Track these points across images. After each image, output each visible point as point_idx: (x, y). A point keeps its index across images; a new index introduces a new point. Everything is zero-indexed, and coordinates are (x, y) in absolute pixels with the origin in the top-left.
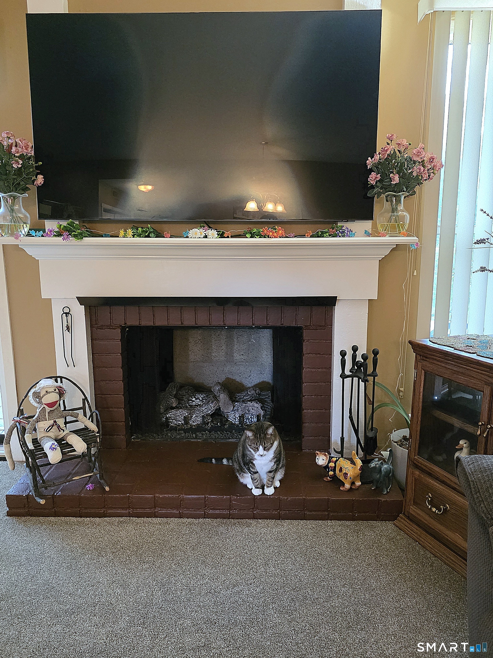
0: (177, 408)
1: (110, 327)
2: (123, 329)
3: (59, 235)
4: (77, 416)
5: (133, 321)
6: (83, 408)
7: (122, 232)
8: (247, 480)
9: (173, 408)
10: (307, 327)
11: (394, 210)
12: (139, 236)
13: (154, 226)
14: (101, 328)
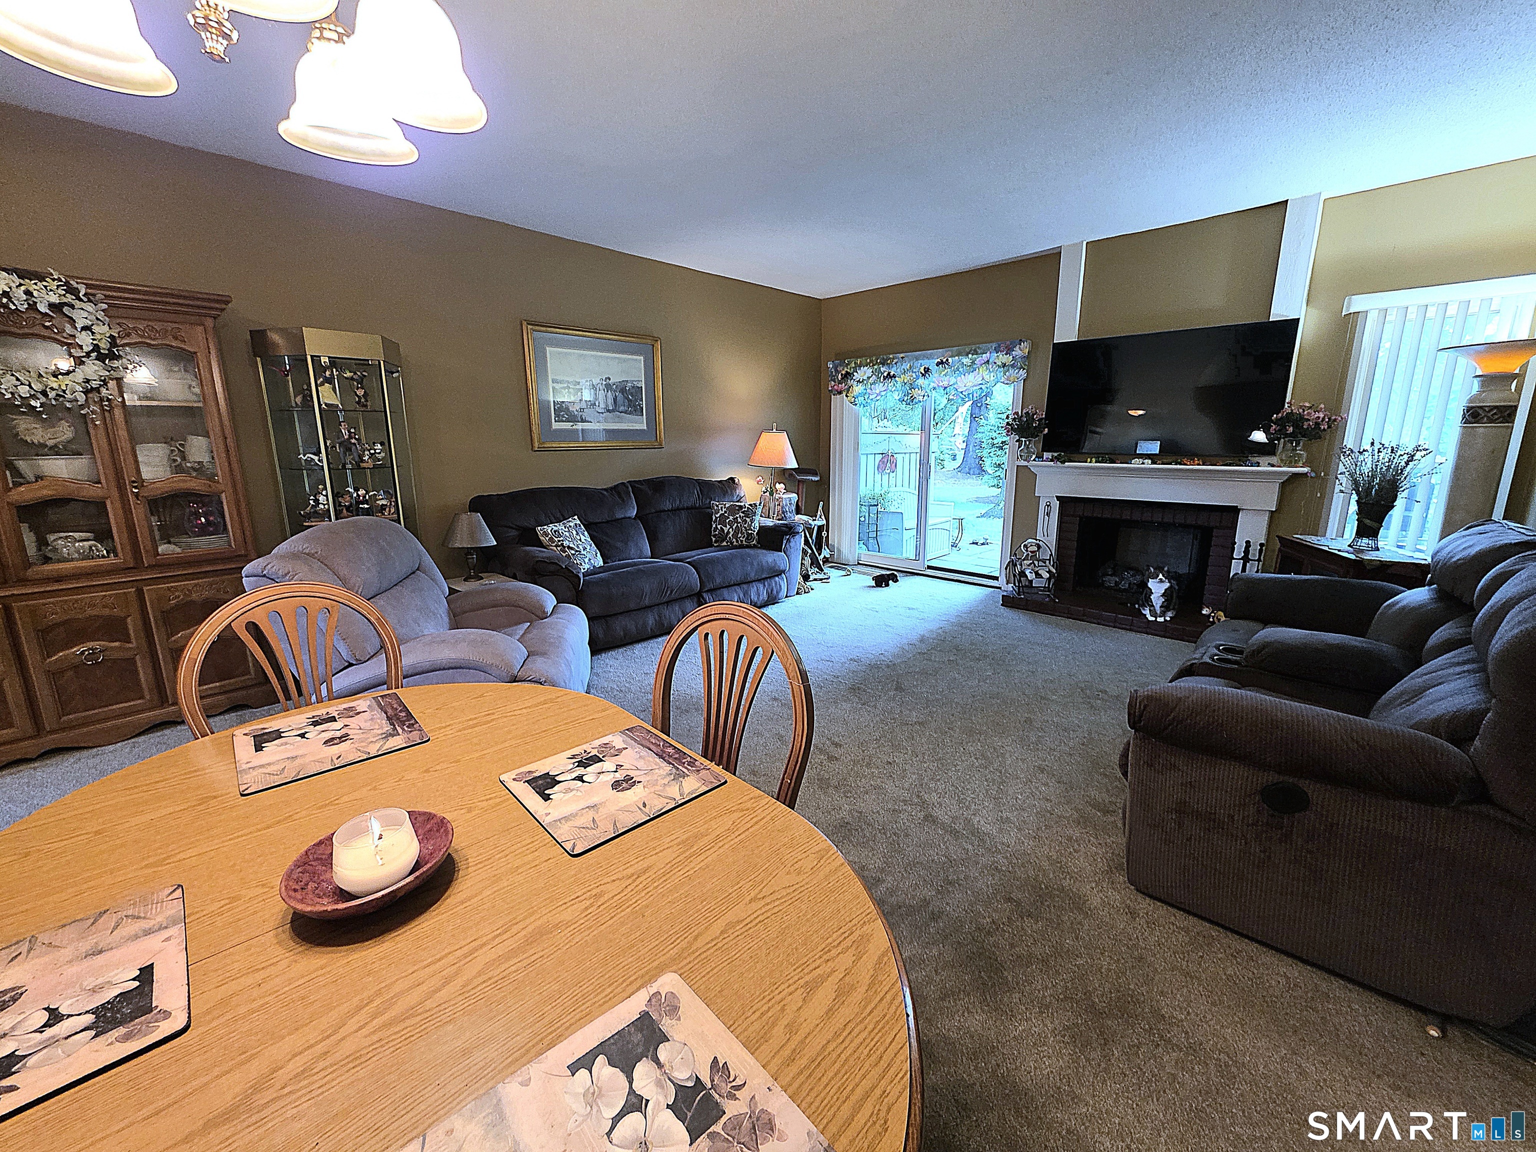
0: (1111, 575)
1: (1073, 516)
2: (1081, 518)
3: (1052, 460)
4: (1045, 563)
5: (1088, 513)
6: (1050, 560)
7: (1089, 460)
8: (1147, 612)
9: (1109, 575)
10: (1217, 527)
11: (1294, 450)
12: (1100, 462)
13: (1110, 456)
14: (1068, 516)
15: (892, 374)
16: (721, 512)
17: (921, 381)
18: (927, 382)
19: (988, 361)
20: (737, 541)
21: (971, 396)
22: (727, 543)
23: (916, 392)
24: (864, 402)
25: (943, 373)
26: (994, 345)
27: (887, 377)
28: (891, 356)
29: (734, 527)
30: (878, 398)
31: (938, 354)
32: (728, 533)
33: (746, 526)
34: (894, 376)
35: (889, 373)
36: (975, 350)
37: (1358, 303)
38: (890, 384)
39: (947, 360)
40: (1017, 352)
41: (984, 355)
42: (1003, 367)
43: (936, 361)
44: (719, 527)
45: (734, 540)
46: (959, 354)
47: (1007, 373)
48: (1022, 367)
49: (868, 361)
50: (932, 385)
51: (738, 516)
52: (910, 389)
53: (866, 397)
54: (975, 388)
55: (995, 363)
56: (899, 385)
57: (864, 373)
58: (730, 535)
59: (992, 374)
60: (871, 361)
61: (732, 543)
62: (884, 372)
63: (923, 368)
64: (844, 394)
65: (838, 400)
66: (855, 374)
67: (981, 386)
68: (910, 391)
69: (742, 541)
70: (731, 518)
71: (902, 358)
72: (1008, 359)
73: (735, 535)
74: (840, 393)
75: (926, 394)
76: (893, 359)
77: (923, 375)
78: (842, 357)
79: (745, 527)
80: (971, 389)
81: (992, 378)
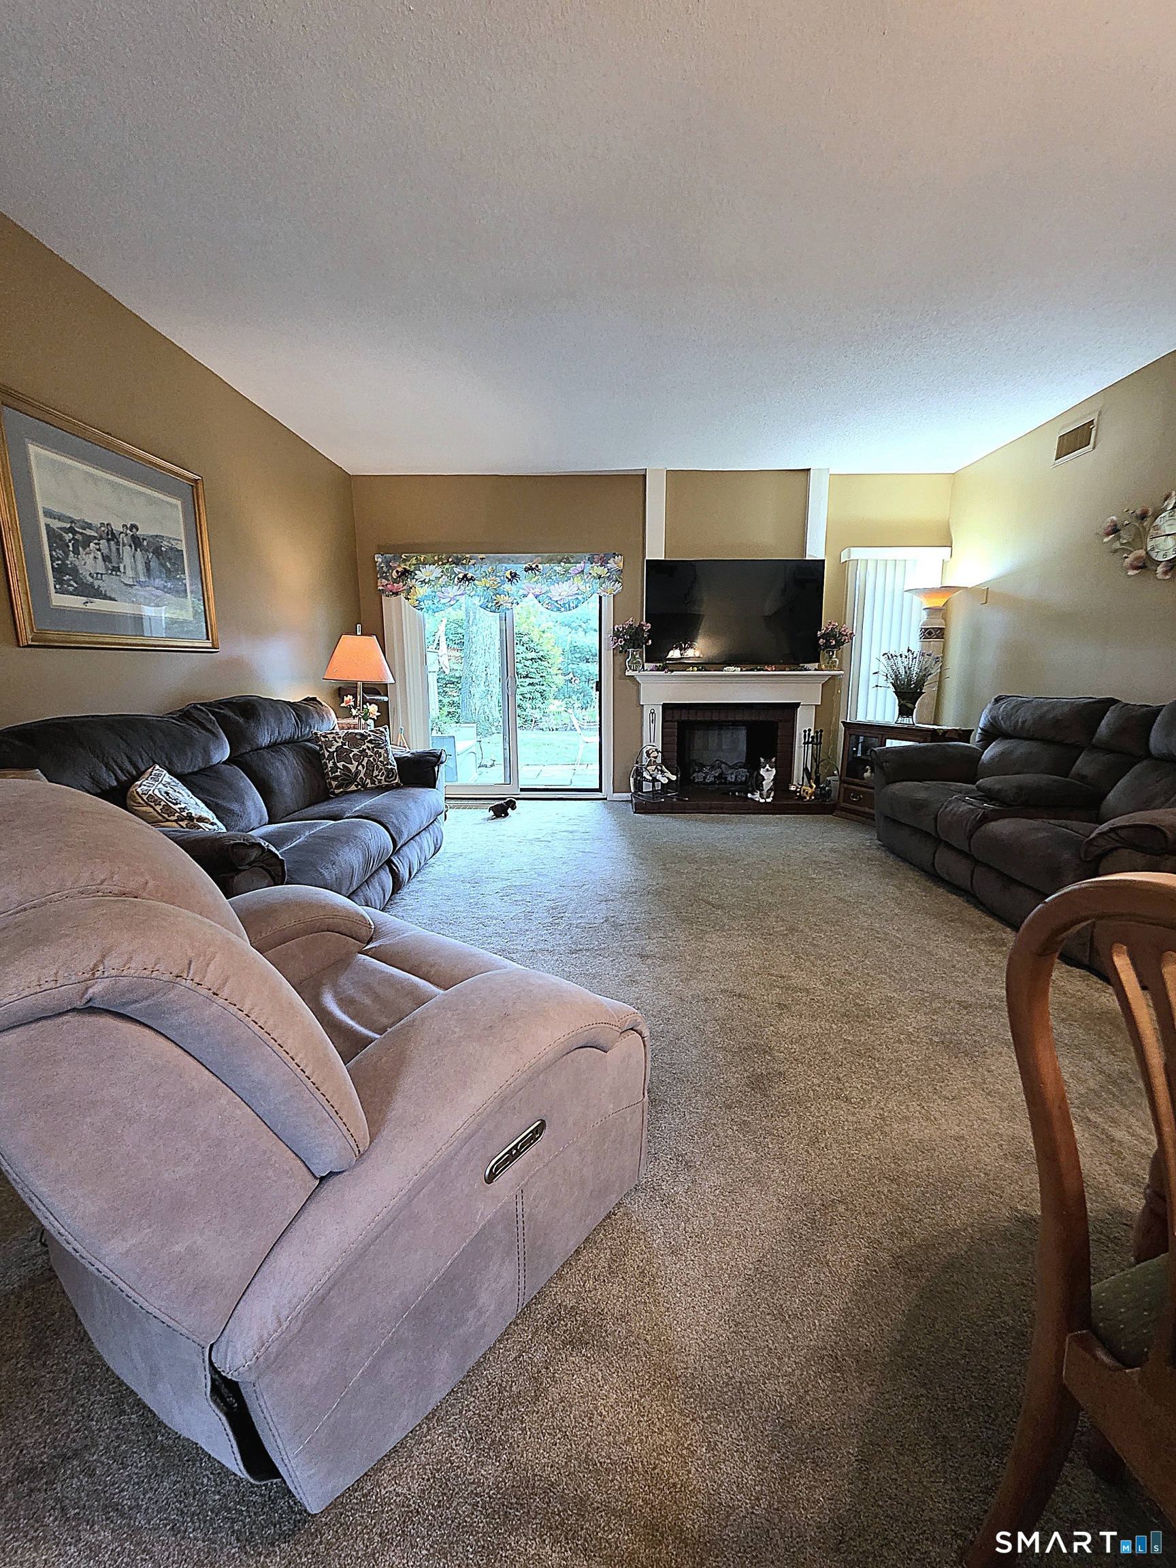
1: (674, 721)
2: (679, 721)
7: (688, 669)
8: (756, 796)
10: (780, 721)
11: (831, 657)
12: (697, 671)
13: (704, 665)
14: (670, 721)
15: (469, 576)
16: (336, 745)
17: (507, 586)
18: (514, 588)
19: (583, 571)
20: (372, 782)
21: (567, 605)
22: (356, 786)
23: (502, 599)
24: (433, 607)
25: (534, 580)
26: (588, 556)
27: (463, 579)
28: (468, 556)
29: (364, 763)
30: (452, 603)
31: (527, 559)
32: (358, 772)
33: (381, 759)
34: (472, 579)
35: (465, 576)
36: (567, 559)
37: (857, 553)
38: (467, 587)
39: (537, 566)
40: (611, 564)
41: (578, 565)
42: (599, 578)
43: (524, 566)
44: (340, 765)
45: (368, 781)
46: (550, 561)
47: (603, 585)
48: (617, 580)
49: (436, 558)
50: (521, 592)
51: (365, 747)
52: (495, 595)
53: (435, 601)
54: (570, 598)
55: (590, 574)
56: (480, 590)
57: (429, 572)
58: (362, 775)
59: (588, 585)
60: (440, 559)
61: (364, 786)
62: (459, 573)
63: (509, 571)
64: (402, 596)
65: (393, 603)
66: (417, 572)
67: (577, 596)
68: (494, 597)
69: (380, 781)
70: (356, 751)
71: (483, 559)
72: (602, 571)
73: (368, 774)
74: (396, 594)
75: (515, 601)
76: (471, 559)
77: (509, 580)
78: (396, 550)
79: (381, 762)
80: (567, 598)
81: (588, 589)
